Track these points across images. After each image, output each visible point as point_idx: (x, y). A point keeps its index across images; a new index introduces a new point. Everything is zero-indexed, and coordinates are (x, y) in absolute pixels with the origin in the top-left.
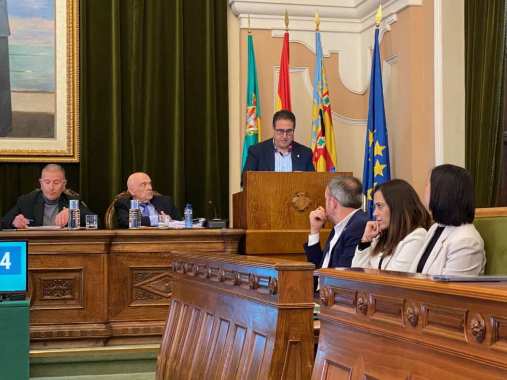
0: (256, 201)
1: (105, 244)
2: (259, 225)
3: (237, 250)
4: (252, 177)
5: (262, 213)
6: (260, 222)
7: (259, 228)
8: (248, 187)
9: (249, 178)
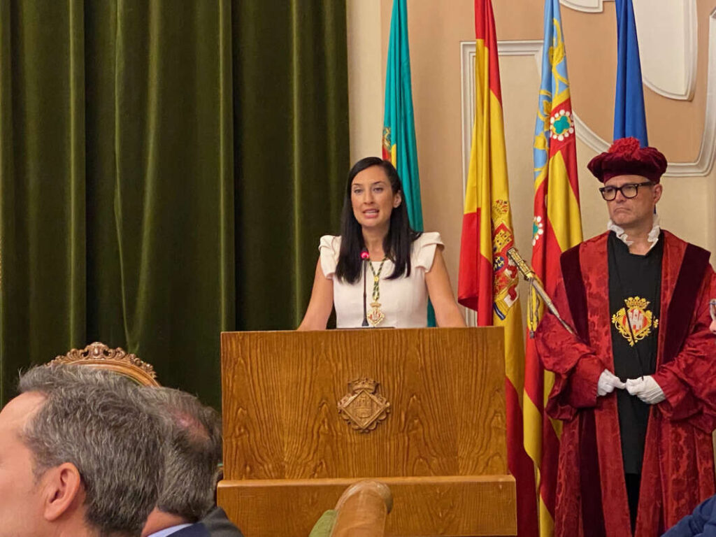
0: (245, 409)
2: (251, 467)
4: (234, 346)
5: (261, 436)
6: (256, 460)
7: (253, 474)
8: (224, 372)
9: (225, 351)
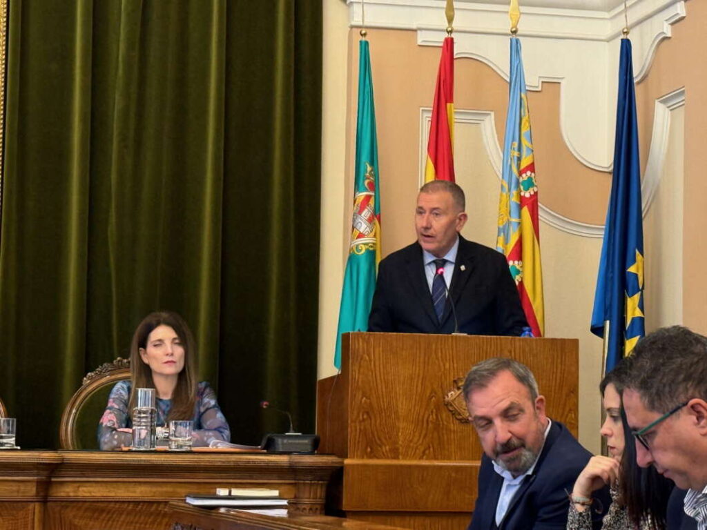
0: (368, 398)
1: (38, 483)
2: (371, 449)
3: (323, 501)
4: (361, 344)
5: (380, 421)
6: (376, 441)
7: (372, 455)
8: (352, 367)
9: (353, 347)
